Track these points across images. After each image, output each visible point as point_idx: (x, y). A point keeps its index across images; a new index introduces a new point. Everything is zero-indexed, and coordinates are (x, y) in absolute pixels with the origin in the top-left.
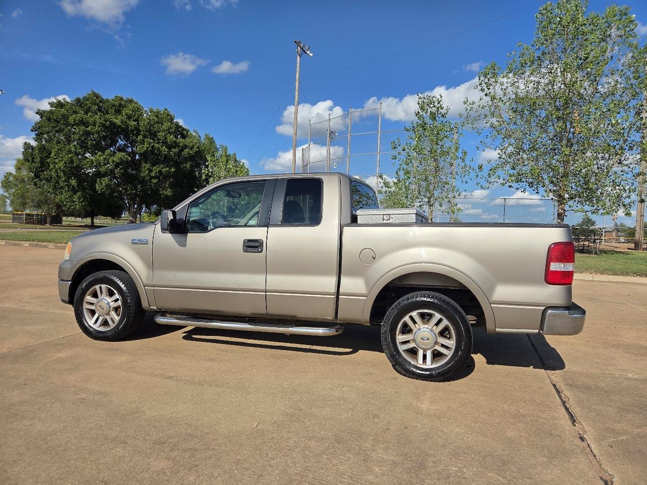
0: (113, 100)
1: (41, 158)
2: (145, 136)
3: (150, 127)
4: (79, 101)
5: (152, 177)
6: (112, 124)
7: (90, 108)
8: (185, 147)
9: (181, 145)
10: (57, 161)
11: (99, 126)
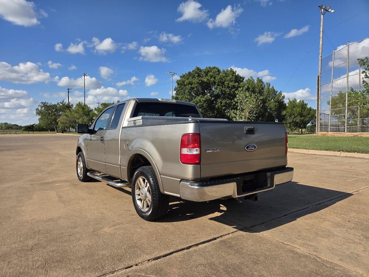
0: (205, 69)
3: (221, 80)
4: (190, 73)
6: (202, 81)
7: (194, 76)
11: (197, 84)
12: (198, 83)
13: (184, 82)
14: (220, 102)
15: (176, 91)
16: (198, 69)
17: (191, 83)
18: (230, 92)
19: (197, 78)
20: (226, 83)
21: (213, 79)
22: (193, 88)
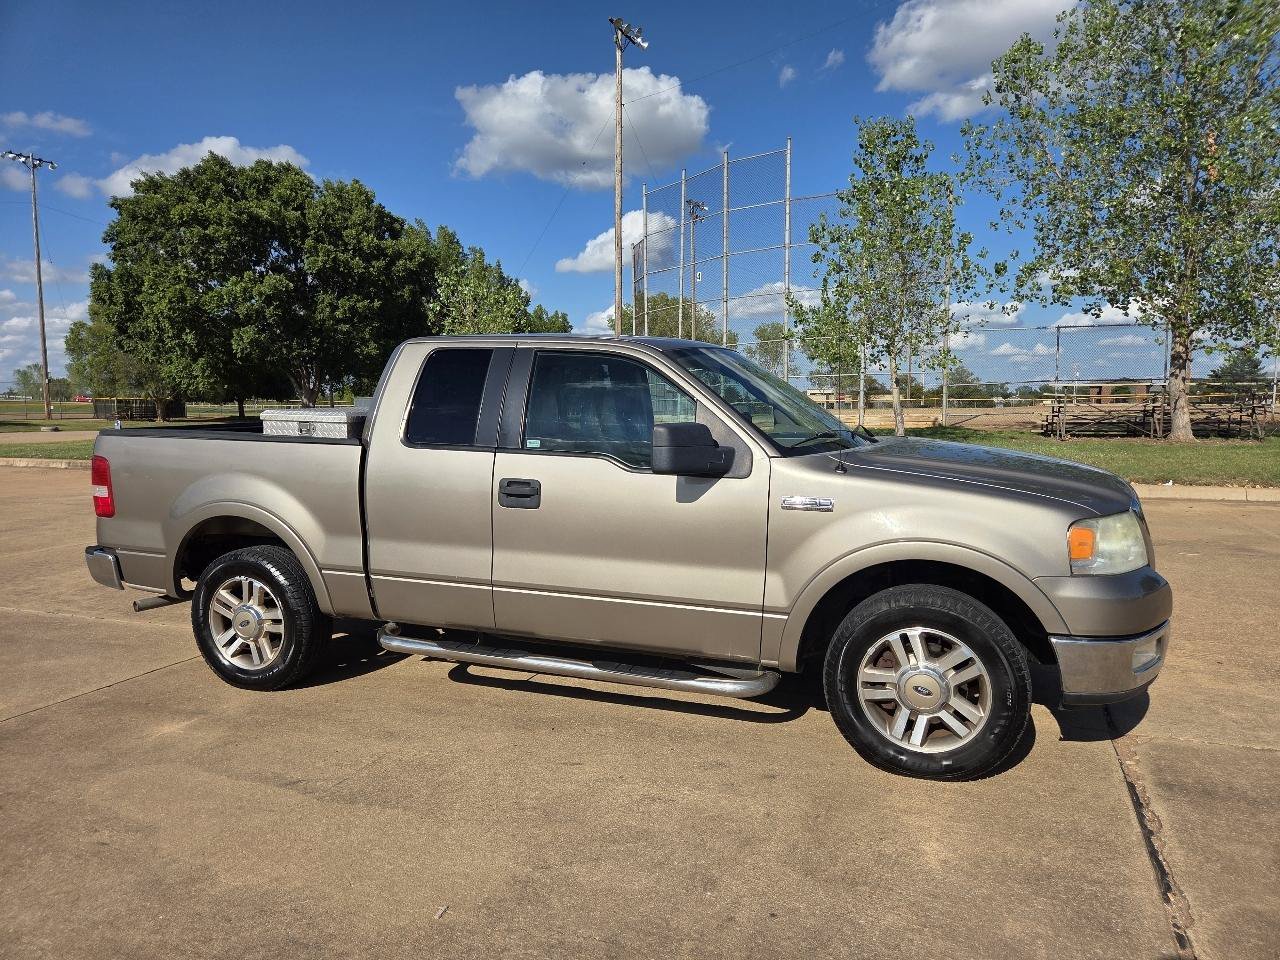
0: (252, 169)
1: (126, 294)
2: (318, 239)
3: (327, 219)
4: (188, 176)
5: (339, 321)
6: (254, 219)
7: (208, 189)
8: (398, 255)
9: (390, 251)
10: (155, 298)
11: (228, 225)
12: (237, 222)
13: (163, 210)
14: (331, 304)
15: (114, 243)
16: (220, 162)
17: (199, 220)
18: (364, 268)
19: (230, 202)
20: (349, 233)
21: (297, 214)
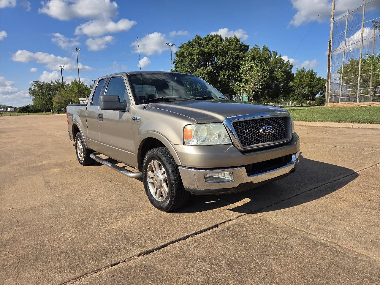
0: (206, 38)
2: (221, 55)
3: (223, 49)
4: (190, 43)
5: (226, 79)
6: (203, 52)
7: (194, 45)
9: (241, 56)
11: (197, 55)
12: (199, 53)
13: (183, 53)
14: (224, 74)
15: (175, 63)
16: (199, 38)
17: (190, 54)
18: (233, 62)
19: (198, 48)
20: (229, 52)
21: (215, 49)
22: (193, 60)
